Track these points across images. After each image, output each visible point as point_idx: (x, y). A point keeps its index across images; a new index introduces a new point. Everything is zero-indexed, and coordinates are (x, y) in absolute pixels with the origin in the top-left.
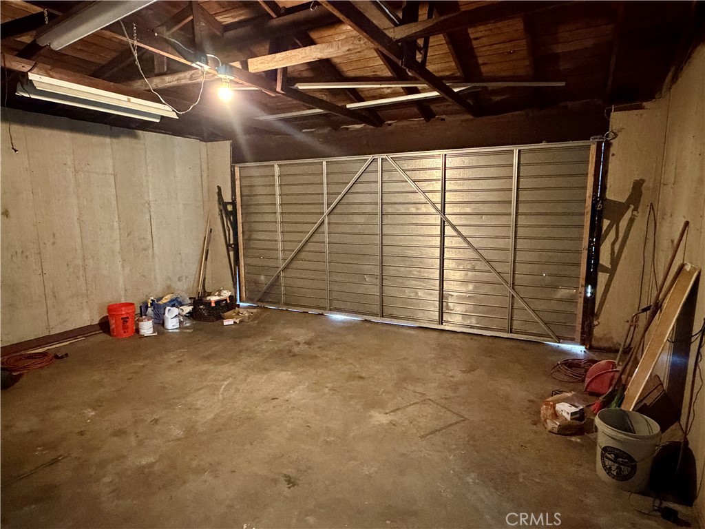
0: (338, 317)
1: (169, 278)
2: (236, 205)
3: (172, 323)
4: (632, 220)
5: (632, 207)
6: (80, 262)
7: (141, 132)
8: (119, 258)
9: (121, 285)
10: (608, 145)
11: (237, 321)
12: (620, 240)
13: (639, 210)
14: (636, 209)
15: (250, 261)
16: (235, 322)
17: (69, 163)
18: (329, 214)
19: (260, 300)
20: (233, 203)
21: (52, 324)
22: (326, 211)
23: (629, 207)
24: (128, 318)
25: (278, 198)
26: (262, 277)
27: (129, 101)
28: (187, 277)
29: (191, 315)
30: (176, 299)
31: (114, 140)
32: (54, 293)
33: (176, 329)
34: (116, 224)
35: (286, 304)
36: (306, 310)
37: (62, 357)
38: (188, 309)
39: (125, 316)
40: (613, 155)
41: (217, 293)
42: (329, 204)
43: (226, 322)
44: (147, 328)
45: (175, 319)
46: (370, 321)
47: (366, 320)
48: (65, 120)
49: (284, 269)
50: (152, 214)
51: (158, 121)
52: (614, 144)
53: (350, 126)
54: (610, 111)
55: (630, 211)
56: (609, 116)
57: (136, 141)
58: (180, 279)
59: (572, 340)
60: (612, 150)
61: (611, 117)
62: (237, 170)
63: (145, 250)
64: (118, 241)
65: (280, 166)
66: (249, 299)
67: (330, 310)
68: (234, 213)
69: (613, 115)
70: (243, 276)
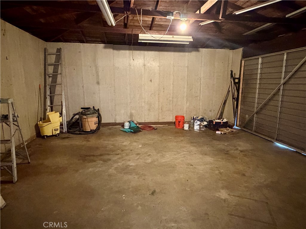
1: (205, 110)
3: (196, 128)
6: (171, 99)
7: (201, 49)
8: (185, 99)
9: (185, 109)
11: (223, 133)
15: (243, 107)
16: (221, 133)
17: (172, 63)
18: (284, 84)
19: (244, 127)
20: (239, 79)
21: (160, 118)
22: (282, 81)
24: (180, 121)
25: (259, 76)
26: (247, 116)
27: (173, 37)
29: (205, 126)
30: (203, 118)
31: (189, 53)
32: (162, 108)
33: (197, 130)
34: (186, 86)
35: (255, 131)
37: (156, 129)
38: (205, 123)
39: (180, 120)
42: (284, 78)
43: (217, 132)
44: (186, 127)
45: (198, 126)
48: (172, 48)
49: (257, 113)
50: (201, 82)
51: (188, 43)
57: (199, 53)
58: (210, 111)
62: (243, 62)
63: (197, 97)
64: (186, 93)
65: (262, 58)
66: (240, 126)
67: (276, 140)
68: (239, 83)
70: (239, 114)
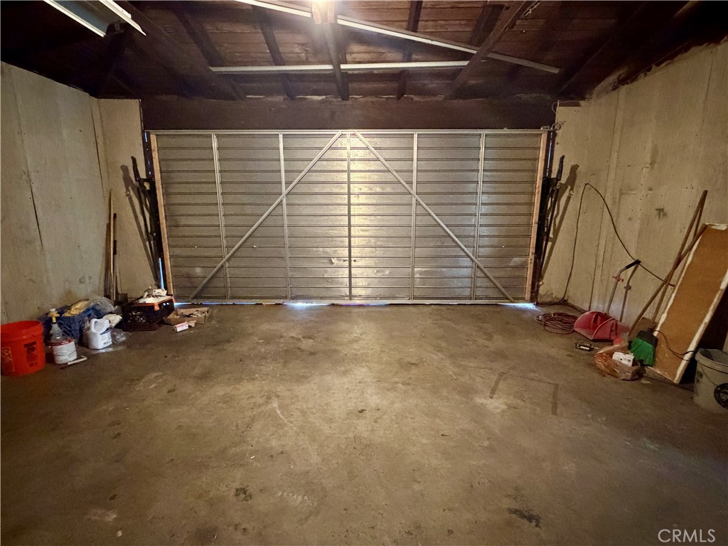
0: (300, 305)
2: (154, 183)
3: (102, 341)
4: (569, 198)
5: (569, 187)
10: (555, 135)
11: (193, 325)
12: (560, 214)
13: (574, 190)
14: (572, 189)
15: (177, 251)
16: (189, 326)
18: (288, 194)
20: (151, 179)
22: (285, 191)
23: (567, 187)
24: (34, 344)
25: (218, 175)
26: (199, 270)
28: (90, 277)
29: (123, 326)
30: (94, 307)
33: (109, 347)
35: (233, 298)
36: (259, 301)
38: (116, 318)
39: (31, 341)
40: (558, 144)
41: (146, 293)
42: (288, 183)
43: (178, 328)
44: (67, 352)
45: (106, 335)
46: (337, 305)
47: (333, 304)
50: (34, 190)
52: (558, 134)
53: (308, 97)
54: (555, 106)
55: (568, 190)
56: (555, 110)
59: (523, 299)
60: (557, 139)
61: (557, 110)
62: (153, 138)
65: (218, 136)
66: (177, 298)
67: (292, 298)
68: (152, 193)
69: (559, 109)
